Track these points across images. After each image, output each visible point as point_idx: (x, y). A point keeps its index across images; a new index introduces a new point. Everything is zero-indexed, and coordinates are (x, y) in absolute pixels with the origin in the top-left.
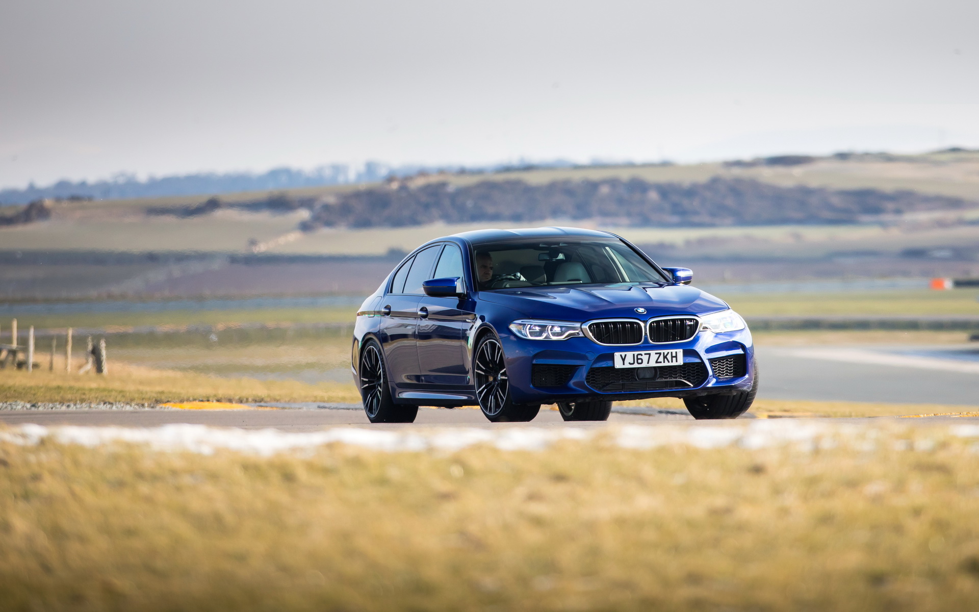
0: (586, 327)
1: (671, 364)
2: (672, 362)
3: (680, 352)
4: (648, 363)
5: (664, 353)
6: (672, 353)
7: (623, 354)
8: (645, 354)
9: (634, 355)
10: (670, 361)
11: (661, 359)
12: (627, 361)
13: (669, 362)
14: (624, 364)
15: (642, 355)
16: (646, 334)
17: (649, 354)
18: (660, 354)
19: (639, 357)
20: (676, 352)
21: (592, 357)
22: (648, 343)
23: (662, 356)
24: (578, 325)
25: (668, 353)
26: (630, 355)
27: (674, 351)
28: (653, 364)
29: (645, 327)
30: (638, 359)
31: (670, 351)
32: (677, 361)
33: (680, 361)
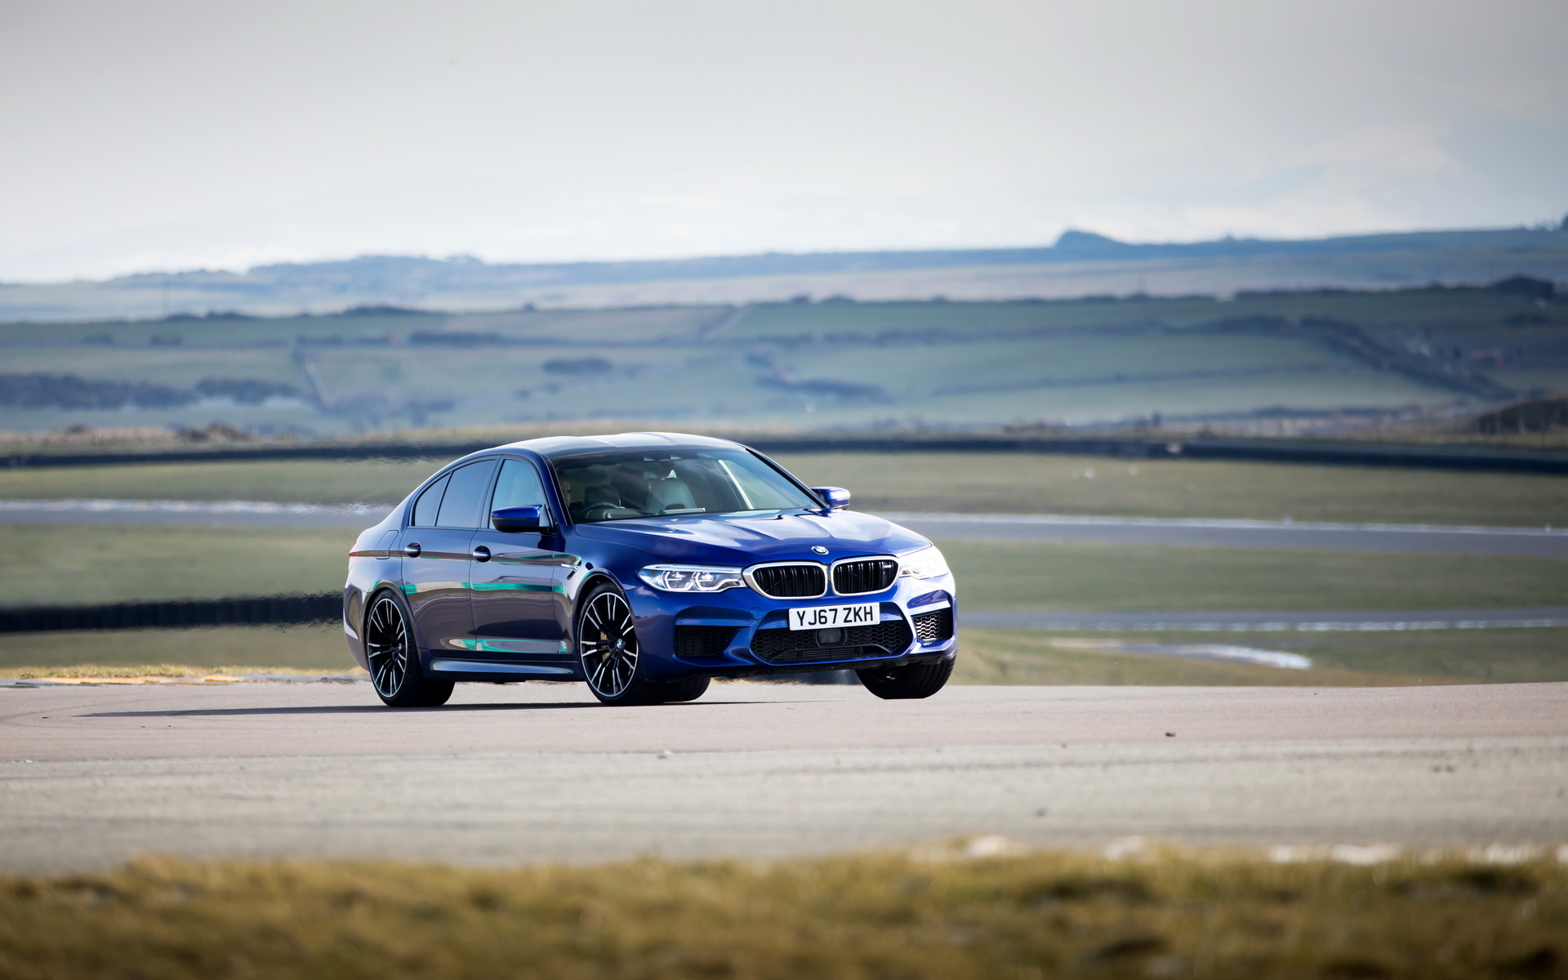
0: (749, 573)
1: (864, 623)
2: (866, 620)
3: (876, 606)
4: (834, 622)
5: (855, 608)
6: (865, 608)
7: (801, 610)
8: (830, 610)
9: (815, 611)
10: (863, 618)
11: (851, 617)
12: (805, 621)
13: (861, 620)
14: (802, 625)
15: (825, 611)
16: (829, 582)
17: (836, 610)
18: (850, 609)
19: (822, 614)
20: (871, 607)
21: (759, 615)
22: (833, 594)
23: (852, 612)
24: (737, 571)
25: (860, 608)
26: (809, 612)
27: (868, 605)
28: (840, 623)
29: (828, 573)
30: (820, 617)
31: (863, 605)
32: (872, 619)
33: (877, 619)
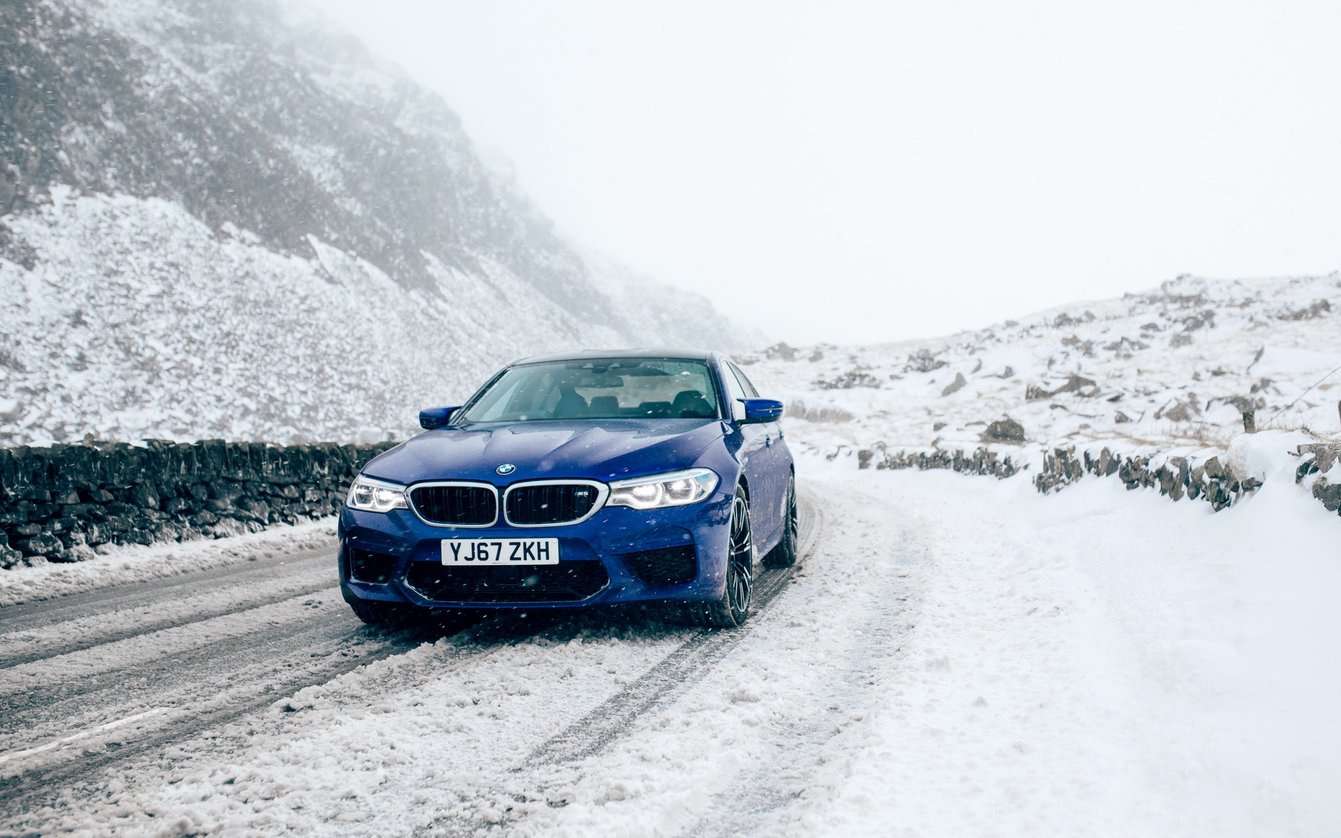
1: (536, 562)
2: (539, 558)
3: (554, 543)
4: (497, 559)
5: (525, 544)
6: (539, 543)
7: (456, 542)
8: (492, 544)
9: (473, 544)
10: (536, 556)
11: (520, 553)
12: (461, 555)
13: (533, 558)
14: (456, 559)
15: (486, 545)
16: (501, 509)
17: (500, 545)
18: (518, 544)
19: (482, 548)
20: (547, 543)
22: (504, 525)
23: (521, 548)
25: (533, 543)
26: (466, 546)
27: (543, 541)
28: (505, 560)
29: (501, 498)
30: (480, 552)
31: (536, 540)
32: (548, 558)
33: (554, 559)
